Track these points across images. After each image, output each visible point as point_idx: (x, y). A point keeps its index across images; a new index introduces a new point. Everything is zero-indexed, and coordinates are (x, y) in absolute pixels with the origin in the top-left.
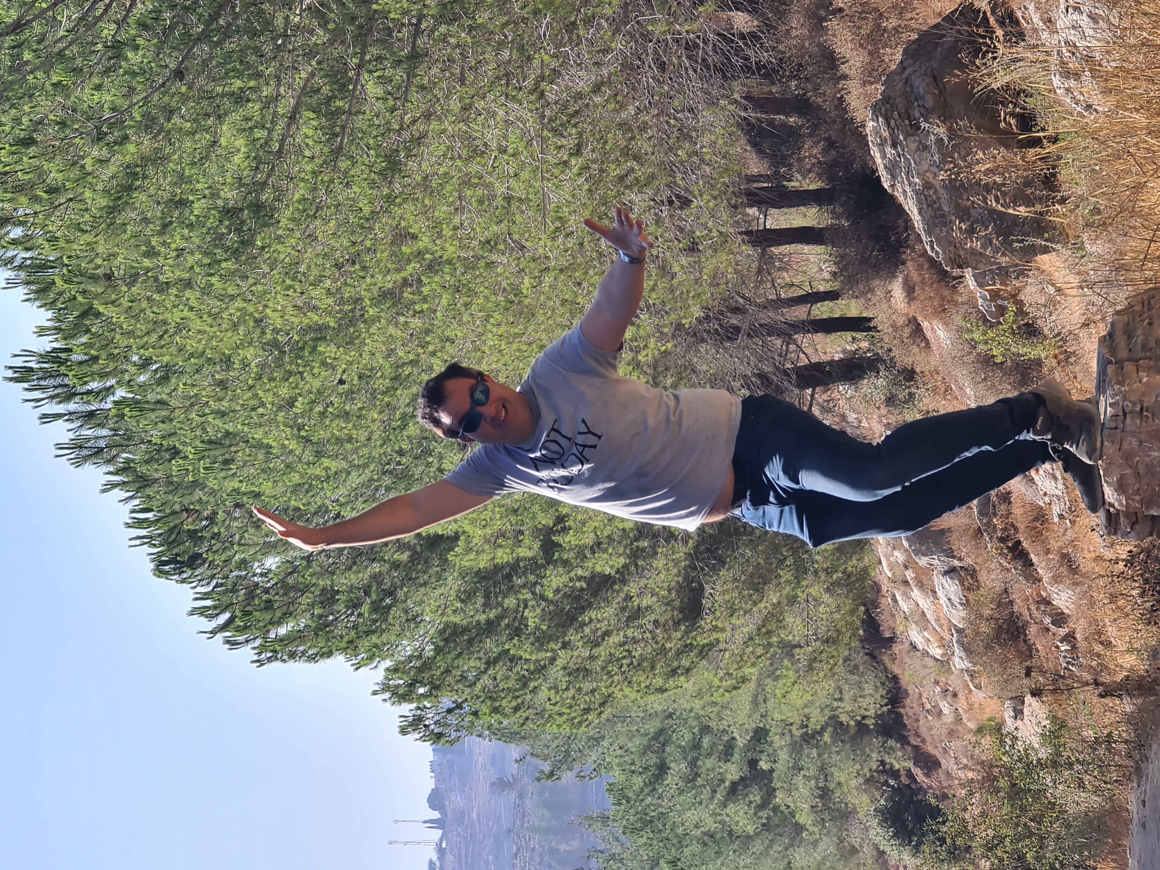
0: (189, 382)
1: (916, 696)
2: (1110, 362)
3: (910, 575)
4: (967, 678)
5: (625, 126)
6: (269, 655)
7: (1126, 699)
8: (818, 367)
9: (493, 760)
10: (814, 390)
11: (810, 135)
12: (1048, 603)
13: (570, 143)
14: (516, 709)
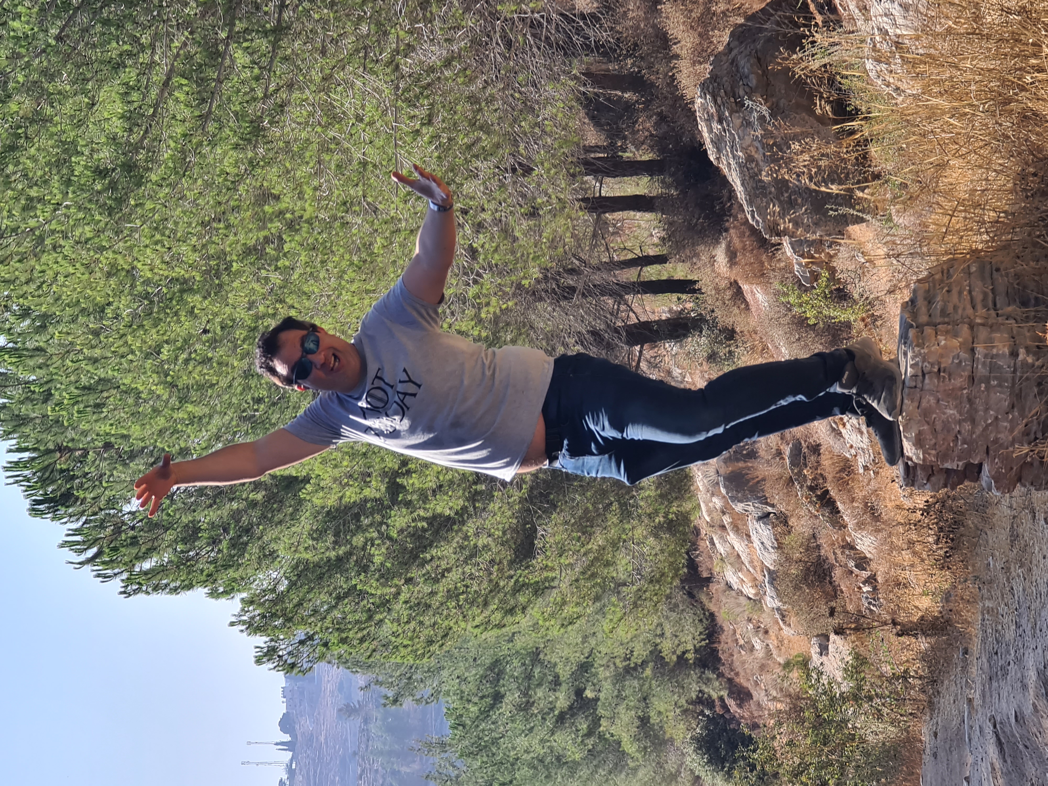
0: (65, 330)
1: (731, 632)
2: (911, 326)
3: (726, 520)
4: (777, 616)
5: (473, 99)
6: (135, 587)
7: (922, 639)
8: (646, 325)
9: (341, 687)
10: (642, 347)
11: (644, 110)
12: (852, 547)
13: (422, 112)
14: (362, 640)
